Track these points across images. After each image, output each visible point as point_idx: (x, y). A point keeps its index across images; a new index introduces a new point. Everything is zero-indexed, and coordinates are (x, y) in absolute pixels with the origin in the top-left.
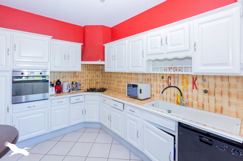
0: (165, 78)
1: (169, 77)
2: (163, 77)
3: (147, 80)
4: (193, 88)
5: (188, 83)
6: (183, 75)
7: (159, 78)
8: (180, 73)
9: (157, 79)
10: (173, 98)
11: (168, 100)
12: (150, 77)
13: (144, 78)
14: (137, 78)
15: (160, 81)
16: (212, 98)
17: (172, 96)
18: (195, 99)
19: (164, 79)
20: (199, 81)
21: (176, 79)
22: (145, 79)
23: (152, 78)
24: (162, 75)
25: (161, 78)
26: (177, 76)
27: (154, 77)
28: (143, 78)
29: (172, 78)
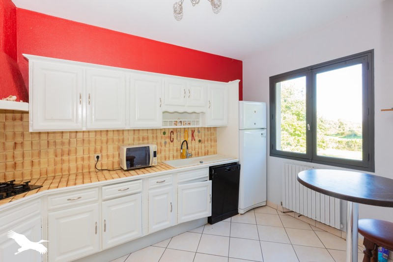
0: (168, 134)
1: (172, 132)
2: (164, 133)
3: (141, 139)
4: (192, 140)
5: (188, 137)
6: (185, 128)
7: (160, 135)
8: (183, 127)
9: (158, 135)
10: (175, 154)
11: (171, 158)
12: (146, 134)
13: (136, 136)
14: (121, 138)
15: (162, 137)
16: (203, 145)
17: (175, 152)
18: (194, 149)
19: (166, 135)
20: (196, 133)
21: (179, 134)
22: (139, 137)
23: (150, 135)
24: (163, 131)
25: (162, 134)
26: (179, 130)
27: (153, 133)
28: (134, 138)
29: (175, 133)
